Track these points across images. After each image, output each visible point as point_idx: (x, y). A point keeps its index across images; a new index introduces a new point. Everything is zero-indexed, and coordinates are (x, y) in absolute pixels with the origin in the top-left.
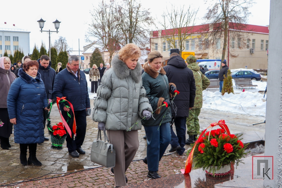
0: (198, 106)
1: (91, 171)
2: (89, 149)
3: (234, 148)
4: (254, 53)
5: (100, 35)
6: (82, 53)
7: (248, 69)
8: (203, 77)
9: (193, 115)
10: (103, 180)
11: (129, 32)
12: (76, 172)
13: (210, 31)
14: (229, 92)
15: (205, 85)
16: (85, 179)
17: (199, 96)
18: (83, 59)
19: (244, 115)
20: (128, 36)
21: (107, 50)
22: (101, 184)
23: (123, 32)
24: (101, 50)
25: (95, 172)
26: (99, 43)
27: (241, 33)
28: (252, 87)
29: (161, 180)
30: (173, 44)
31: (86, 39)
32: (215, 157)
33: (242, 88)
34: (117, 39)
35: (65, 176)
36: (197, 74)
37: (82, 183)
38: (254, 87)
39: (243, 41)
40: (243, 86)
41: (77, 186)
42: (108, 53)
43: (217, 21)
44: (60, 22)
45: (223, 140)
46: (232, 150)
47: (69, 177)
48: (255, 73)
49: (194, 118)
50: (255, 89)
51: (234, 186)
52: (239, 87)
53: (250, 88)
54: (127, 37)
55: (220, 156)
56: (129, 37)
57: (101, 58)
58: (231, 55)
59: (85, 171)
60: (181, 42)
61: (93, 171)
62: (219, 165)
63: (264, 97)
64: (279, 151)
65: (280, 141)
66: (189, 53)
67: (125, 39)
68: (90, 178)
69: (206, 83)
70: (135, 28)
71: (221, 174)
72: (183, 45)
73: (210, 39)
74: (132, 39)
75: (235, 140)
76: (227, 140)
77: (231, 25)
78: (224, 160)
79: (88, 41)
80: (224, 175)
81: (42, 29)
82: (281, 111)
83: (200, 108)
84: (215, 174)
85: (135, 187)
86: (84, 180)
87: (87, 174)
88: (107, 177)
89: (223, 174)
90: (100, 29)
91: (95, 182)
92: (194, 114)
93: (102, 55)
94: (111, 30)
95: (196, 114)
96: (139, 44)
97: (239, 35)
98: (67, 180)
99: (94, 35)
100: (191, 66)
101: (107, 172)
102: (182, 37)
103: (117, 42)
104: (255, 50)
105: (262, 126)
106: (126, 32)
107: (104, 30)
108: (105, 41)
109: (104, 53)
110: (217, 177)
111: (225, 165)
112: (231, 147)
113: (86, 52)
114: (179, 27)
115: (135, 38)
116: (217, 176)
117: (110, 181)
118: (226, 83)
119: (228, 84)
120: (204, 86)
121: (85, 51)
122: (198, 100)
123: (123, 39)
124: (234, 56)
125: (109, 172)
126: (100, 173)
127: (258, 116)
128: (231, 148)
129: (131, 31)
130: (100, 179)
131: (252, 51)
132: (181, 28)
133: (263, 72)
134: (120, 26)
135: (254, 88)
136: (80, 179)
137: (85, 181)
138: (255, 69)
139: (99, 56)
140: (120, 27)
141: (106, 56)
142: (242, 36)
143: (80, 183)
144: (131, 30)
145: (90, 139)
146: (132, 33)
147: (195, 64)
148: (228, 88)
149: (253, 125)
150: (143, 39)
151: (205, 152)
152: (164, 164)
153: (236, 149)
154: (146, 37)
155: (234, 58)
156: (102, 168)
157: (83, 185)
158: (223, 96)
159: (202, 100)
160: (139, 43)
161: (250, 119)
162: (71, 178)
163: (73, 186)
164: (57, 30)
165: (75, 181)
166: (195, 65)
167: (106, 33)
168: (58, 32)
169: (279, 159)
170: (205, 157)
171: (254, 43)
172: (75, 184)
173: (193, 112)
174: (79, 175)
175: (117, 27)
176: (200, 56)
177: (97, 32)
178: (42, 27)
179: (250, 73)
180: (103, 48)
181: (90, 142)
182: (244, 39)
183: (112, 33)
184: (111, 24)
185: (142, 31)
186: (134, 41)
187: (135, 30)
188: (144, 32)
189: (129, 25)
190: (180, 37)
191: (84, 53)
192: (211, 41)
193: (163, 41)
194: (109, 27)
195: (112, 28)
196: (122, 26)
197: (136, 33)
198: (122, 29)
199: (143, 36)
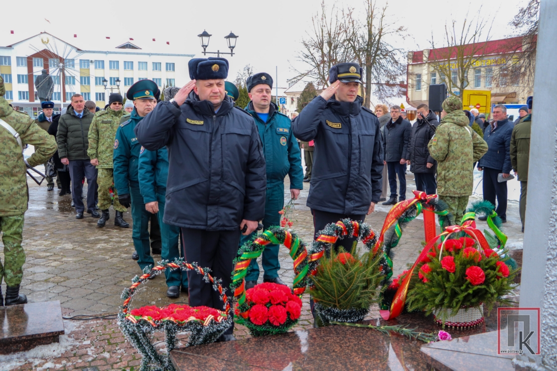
0: (464, 192)
3: (486, 276)
5: (313, 59)
6: (284, 91)
8: (475, 137)
9: (454, 208)
11: (365, 54)
15: (478, 152)
17: (467, 172)
18: (284, 103)
20: (363, 59)
23: (355, 54)
32: (447, 290)
36: (463, 132)
44: (238, 37)
45: (468, 259)
46: (481, 280)
49: (454, 215)
51: (460, 349)
54: (363, 62)
55: (457, 289)
56: (367, 62)
62: (454, 308)
64: (546, 289)
65: (548, 268)
66: (479, 93)
69: (481, 149)
70: (378, 45)
71: (462, 323)
74: (371, 67)
75: (491, 261)
76: (476, 260)
78: (464, 297)
80: (468, 325)
81: (205, 50)
82: (552, 209)
83: (468, 197)
84: (449, 324)
89: (466, 323)
92: (455, 206)
95: (458, 206)
96: (384, 75)
100: (453, 117)
106: (361, 53)
107: (322, 49)
110: (453, 329)
111: (471, 308)
112: (480, 274)
113: (291, 90)
115: (376, 64)
116: (453, 327)
120: (477, 154)
121: (289, 88)
122: (464, 180)
128: (479, 276)
129: (370, 52)
132: (454, 46)
134: (350, 42)
140: (350, 45)
144: (369, 49)
146: (371, 56)
147: (460, 113)
150: (392, 66)
151: (431, 281)
153: (492, 277)
154: (397, 63)
159: (471, 182)
160: (384, 73)
166: (459, 115)
167: (323, 55)
169: (545, 303)
170: (429, 290)
173: (454, 203)
175: (345, 44)
176: (502, 99)
178: (206, 44)
180: (319, 82)
183: (334, 55)
184: (334, 38)
185: (390, 52)
186: (374, 70)
187: (378, 49)
188: (394, 54)
189: (367, 40)
190: (462, 63)
191: (287, 91)
192: (521, 69)
193: (432, 69)
194: (330, 44)
195: (336, 47)
196: (354, 43)
197: (378, 55)
198: (354, 47)
199: (392, 61)
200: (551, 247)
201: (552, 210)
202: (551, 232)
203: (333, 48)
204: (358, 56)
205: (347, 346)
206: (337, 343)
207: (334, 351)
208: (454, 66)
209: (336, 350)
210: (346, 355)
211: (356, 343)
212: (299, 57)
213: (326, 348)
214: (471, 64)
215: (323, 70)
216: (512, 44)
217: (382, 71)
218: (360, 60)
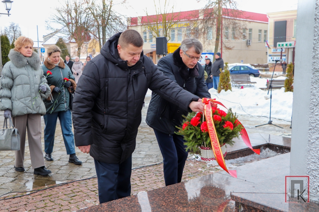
1: (65, 187)
2: (60, 160)
4: (250, 45)
5: (64, 21)
6: (42, 44)
7: (244, 63)
10: (82, 197)
11: (101, 18)
12: (45, 189)
13: (200, 18)
14: (227, 88)
16: (58, 197)
18: (44, 52)
19: (244, 116)
21: (73, 40)
22: (80, 201)
23: (94, 18)
24: (67, 40)
25: (69, 187)
26: (64, 31)
27: (236, 21)
28: (250, 84)
29: (160, 191)
30: (156, 33)
31: (47, 26)
33: (239, 86)
34: (87, 26)
35: (31, 195)
37: (55, 202)
38: (252, 84)
39: (239, 30)
40: (240, 82)
41: (48, 206)
42: (76, 44)
43: (209, 6)
47: (37, 196)
48: (252, 68)
50: (254, 86)
51: (254, 191)
52: (236, 84)
53: (248, 86)
54: (100, 24)
56: (102, 24)
57: (67, 51)
58: (226, 47)
59: (57, 187)
60: (166, 31)
61: (68, 186)
63: (268, 94)
66: (175, 45)
67: (97, 26)
68: (64, 195)
70: (110, 13)
72: (168, 35)
73: (201, 27)
74: (105, 27)
77: (226, 11)
79: (49, 29)
85: (130, 200)
86: (56, 198)
87: (60, 190)
88: (86, 193)
90: (65, 14)
91: (71, 200)
93: (68, 47)
94: (79, 14)
97: (235, 22)
98: (34, 199)
99: (57, 20)
101: (86, 187)
102: (168, 25)
103: (87, 30)
104: (252, 42)
105: (266, 128)
106: (98, 17)
107: (70, 14)
108: (71, 29)
109: (70, 45)
113: (47, 43)
114: (163, 13)
115: (109, 25)
117: (90, 197)
118: (223, 79)
119: (225, 80)
121: (45, 42)
123: (95, 27)
124: (229, 48)
125: (88, 187)
126: (76, 188)
127: (260, 116)
129: (104, 17)
130: (77, 195)
131: (249, 42)
132: (166, 14)
133: (262, 67)
134: (90, 10)
135: (252, 86)
136: (52, 197)
137: (58, 199)
138: (252, 64)
139: (64, 48)
140: (90, 12)
141: (72, 49)
142: (238, 24)
143: (51, 202)
144: (104, 15)
145: (60, 149)
146: (105, 20)
148: (224, 84)
149: (256, 127)
150: (120, 27)
152: (156, 174)
154: (123, 25)
155: (228, 50)
156: (79, 183)
157: (56, 204)
158: (219, 94)
160: (115, 32)
161: (252, 120)
162: (39, 196)
163: (43, 206)
164: (8, 12)
165: (45, 200)
167: (72, 18)
168: (10, 15)
171: (251, 33)
172: (45, 203)
174: (49, 193)
175: (87, 11)
177: (61, 17)
179: (247, 68)
180: (69, 37)
181: (60, 152)
182: (240, 27)
183: (80, 18)
184: (79, 7)
185: (118, 17)
186: (107, 29)
187: (110, 15)
188: (121, 19)
189: (102, 9)
190: (165, 25)
191: (44, 44)
192: (202, 30)
193: (144, 29)
194: (76, 11)
195: (80, 13)
196: (93, 10)
197: (110, 19)
198: (93, 14)
199: (119, 23)
200: (311, 122)
201: (312, 99)
202: (311, 113)
203: (78, 14)
204: (97, 19)
205: (169, 202)
206: (162, 200)
207: (162, 205)
208: (161, 27)
209: (164, 205)
210: (171, 207)
211: (174, 199)
212: (54, 19)
213: (156, 204)
214: (171, 26)
215: (72, 29)
216: (196, 14)
217: (113, 30)
218: (98, 22)
